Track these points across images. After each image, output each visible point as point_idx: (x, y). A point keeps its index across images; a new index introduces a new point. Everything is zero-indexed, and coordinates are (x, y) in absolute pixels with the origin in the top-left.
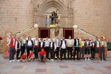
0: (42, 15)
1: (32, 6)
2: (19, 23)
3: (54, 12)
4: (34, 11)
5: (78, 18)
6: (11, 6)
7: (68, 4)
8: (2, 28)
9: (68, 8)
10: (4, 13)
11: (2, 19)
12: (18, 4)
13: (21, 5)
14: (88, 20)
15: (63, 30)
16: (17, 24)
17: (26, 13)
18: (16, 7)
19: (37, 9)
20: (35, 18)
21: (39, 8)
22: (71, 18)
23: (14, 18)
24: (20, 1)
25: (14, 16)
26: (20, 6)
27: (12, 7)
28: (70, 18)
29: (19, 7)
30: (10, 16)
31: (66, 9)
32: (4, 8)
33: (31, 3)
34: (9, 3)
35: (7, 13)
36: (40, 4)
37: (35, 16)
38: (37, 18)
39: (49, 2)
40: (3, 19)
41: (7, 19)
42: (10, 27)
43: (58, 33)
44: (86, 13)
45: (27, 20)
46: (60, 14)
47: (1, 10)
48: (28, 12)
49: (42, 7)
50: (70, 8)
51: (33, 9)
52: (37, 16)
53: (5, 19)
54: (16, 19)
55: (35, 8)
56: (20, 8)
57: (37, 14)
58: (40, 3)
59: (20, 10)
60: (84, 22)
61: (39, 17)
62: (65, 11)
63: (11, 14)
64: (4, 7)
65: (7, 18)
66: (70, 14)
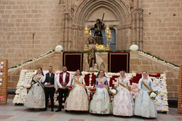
0: (81, 26)
1: (62, 9)
2: (39, 41)
3: (98, 20)
4: (65, 20)
5: (154, 27)
6: (25, 12)
8: (9, 51)
9: (131, 8)
10: (13, 25)
11: (9, 37)
12: (36, 7)
13: (41, 9)
14: (179, 31)
15: (109, 55)
16: (34, 45)
17: (51, 25)
18: (34, 14)
19: (70, 15)
20: (66, 34)
21: (75, 12)
22: (138, 29)
23: (30, 33)
24: (41, 2)
25: (30, 29)
26: (40, 11)
27: (25, 14)
28: (135, 28)
29: (39, 13)
30: (23, 30)
31: (128, 11)
32: (13, 16)
33: (60, 3)
34: (21, 7)
35: (18, 25)
36: (76, 6)
37: (66, 29)
38: (70, 32)
40: (11, 36)
41: (18, 36)
42: (23, 50)
43: (93, 61)
44: (174, 15)
45: (53, 36)
46: (117, 21)
48: (54, 22)
49: (80, 10)
50: (135, 8)
51: (63, 15)
52: (70, 30)
53: (15, 36)
54: (34, 35)
55: (66, 14)
56: (40, 16)
57: (70, 25)
58: (77, 3)
59: (40, 18)
60: (168, 36)
61: (74, 30)
62: (125, 15)
63: (25, 27)
64: (13, 14)
65: (18, 34)
66: (136, 20)
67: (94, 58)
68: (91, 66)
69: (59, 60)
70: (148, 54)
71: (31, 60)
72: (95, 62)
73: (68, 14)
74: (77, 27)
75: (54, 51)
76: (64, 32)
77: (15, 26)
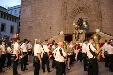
0: (72, 22)
1: (63, 15)
3: (80, 18)
4: (64, 19)
5: (107, 20)
6: (47, 17)
7: (96, 8)
8: (41, 35)
9: (95, 11)
10: (42, 24)
12: (51, 15)
13: (53, 16)
15: (85, 35)
16: (51, 32)
18: (50, 18)
22: (99, 21)
25: (49, 25)
27: (47, 19)
31: (94, 13)
32: (42, 20)
33: (61, 12)
34: (45, 16)
36: (69, 13)
39: (77, 9)
40: (41, 29)
41: (44, 29)
45: (59, 28)
47: (39, 22)
48: (59, 21)
49: (71, 14)
51: (63, 17)
52: (67, 24)
54: (50, 27)
56: (53, 19)
61: (69, 24)
62: (93, 15)
63: (47, 24)
65: (44, 27)
66: (98, 17)
67: (79, 37)
68: (77, 40)
69: (62, 38)
70: (105, 33)
71: (50, 39)
72: (79, 39)
73: (65, 17)
74: (70, 23)
75: (59, 34)
76: (64, 25)
77: (43, 24)
